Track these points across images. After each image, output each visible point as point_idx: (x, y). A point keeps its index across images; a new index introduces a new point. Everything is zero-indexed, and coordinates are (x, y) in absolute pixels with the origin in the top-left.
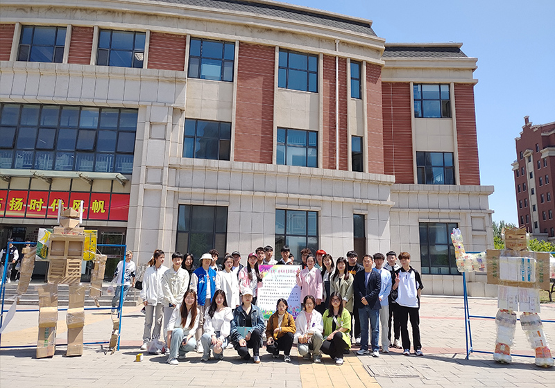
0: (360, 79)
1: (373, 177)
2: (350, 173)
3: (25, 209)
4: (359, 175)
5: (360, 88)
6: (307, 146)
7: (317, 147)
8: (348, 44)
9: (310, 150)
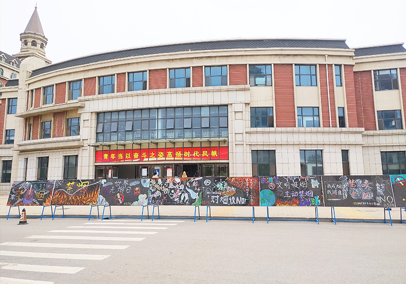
0: (340, 75)
1: (351, 129)
2: (339, 129)
3: (183, 156)
4: (343, 129)
5: (341, 80)
6: (313, 116)
7: (319, 116)
8: (332, 56)
9: (315, 118)
